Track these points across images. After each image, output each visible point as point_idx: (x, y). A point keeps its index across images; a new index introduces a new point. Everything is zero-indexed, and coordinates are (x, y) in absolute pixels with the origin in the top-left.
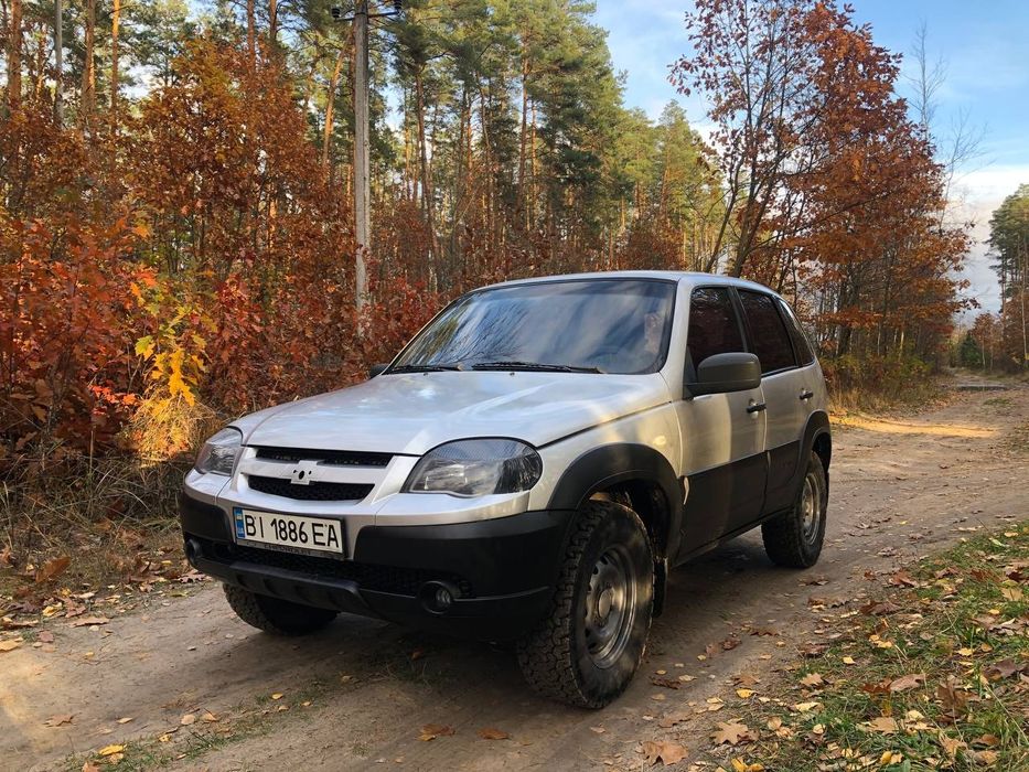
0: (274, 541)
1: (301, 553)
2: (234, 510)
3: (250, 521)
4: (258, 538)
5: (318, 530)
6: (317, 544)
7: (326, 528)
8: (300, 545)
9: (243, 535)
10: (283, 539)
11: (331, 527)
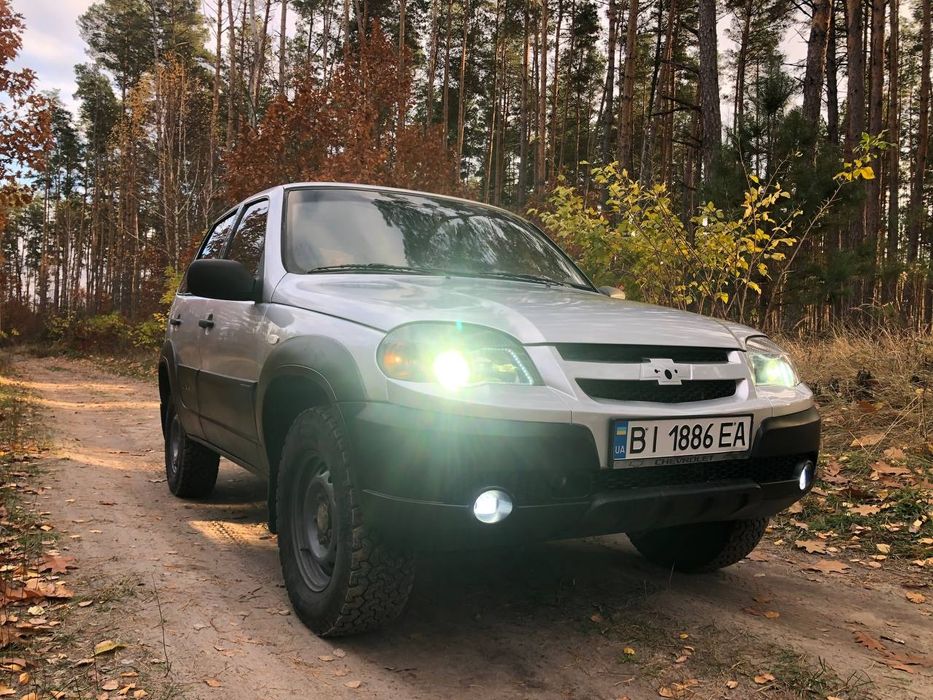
0: (671, 453)
1: (700, 460)
2: (615, 423)
3: (638, 434)
4: (647, 453)
5: (726, 430)
6: (721, 445)
7: (735, 428)
8: (702, 450)
9: (624, 455)
10: (683, 448)
11: (741, 424)
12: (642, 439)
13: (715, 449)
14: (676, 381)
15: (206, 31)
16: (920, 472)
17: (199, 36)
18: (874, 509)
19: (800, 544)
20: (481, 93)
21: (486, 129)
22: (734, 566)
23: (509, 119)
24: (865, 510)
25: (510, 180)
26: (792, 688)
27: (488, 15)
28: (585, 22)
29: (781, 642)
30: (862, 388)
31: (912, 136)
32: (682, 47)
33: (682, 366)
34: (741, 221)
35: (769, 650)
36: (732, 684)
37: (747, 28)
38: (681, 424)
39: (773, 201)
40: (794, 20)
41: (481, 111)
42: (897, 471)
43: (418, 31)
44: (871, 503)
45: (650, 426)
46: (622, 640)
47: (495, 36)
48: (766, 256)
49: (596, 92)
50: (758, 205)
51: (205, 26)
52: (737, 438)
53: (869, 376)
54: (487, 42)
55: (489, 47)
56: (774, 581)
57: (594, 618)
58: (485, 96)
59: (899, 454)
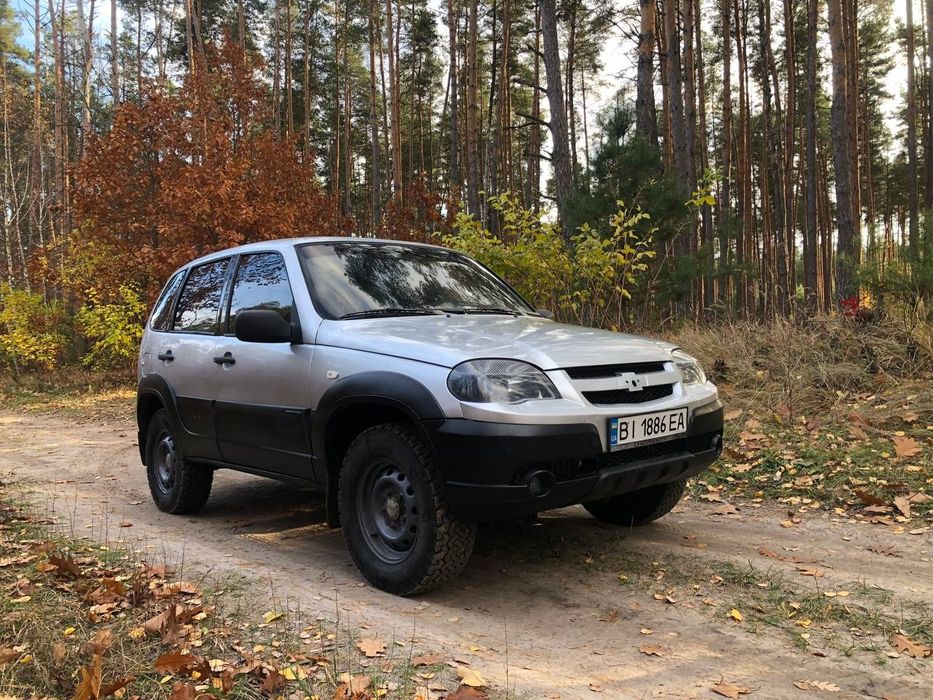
0: (643, 438)
1: (660, 441)
2: (610, 421)
3: (624, 427)
4: (629, 440)
5: (673, 419)
6: (671, 430)
7: (678, 416)
8: (660, 435)
9: (616, 442)
10: (649, 434)
11: (681, 414)
12: (626, 430)
13: (667, 433)
14: (639, 388)
15: (16, 25)
16: (773, 436)
17: (9, 31)
18: (747, 467)
19: (703, 496)
20: (323, 94)
21: (329, 130)
22: (661, 519)
23: (352, 120)
24: (742, 468)
25: (355, 180)
26: (734, 583)
27: (326, 18)
28: (423, 31)
29: (718, 558)
30: (720, 374)
31: (715, 137)
32: (515, 55)
33: (640, 377)
34: (612, 239)
35: (713, 564)
36: (697, 586)
37: (572, 39)
38: (647, 417)
39: (636, 220)
40: (612, 33)
41: (322, 112)
42: (758, 437)
43: (255, 32)
44: (744, 463)
45: (629, 420)
46: (615, 571)
47: (334, 39)
48: (634, 267)
49: (435, 95)
50: (626, 225)
51: (16, 20)
52: (679, 424)
53: (723, 364)
54: (327, 45)
55: (329, 50)
56: (693, 525)
57: (588, 561)
58: (325, 97)
59: (757, 424)
